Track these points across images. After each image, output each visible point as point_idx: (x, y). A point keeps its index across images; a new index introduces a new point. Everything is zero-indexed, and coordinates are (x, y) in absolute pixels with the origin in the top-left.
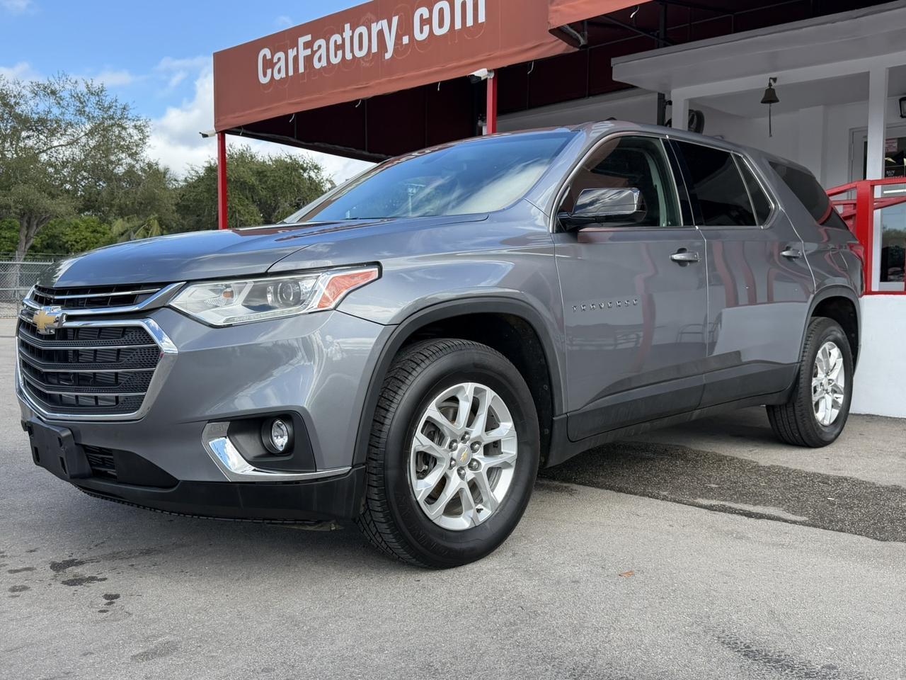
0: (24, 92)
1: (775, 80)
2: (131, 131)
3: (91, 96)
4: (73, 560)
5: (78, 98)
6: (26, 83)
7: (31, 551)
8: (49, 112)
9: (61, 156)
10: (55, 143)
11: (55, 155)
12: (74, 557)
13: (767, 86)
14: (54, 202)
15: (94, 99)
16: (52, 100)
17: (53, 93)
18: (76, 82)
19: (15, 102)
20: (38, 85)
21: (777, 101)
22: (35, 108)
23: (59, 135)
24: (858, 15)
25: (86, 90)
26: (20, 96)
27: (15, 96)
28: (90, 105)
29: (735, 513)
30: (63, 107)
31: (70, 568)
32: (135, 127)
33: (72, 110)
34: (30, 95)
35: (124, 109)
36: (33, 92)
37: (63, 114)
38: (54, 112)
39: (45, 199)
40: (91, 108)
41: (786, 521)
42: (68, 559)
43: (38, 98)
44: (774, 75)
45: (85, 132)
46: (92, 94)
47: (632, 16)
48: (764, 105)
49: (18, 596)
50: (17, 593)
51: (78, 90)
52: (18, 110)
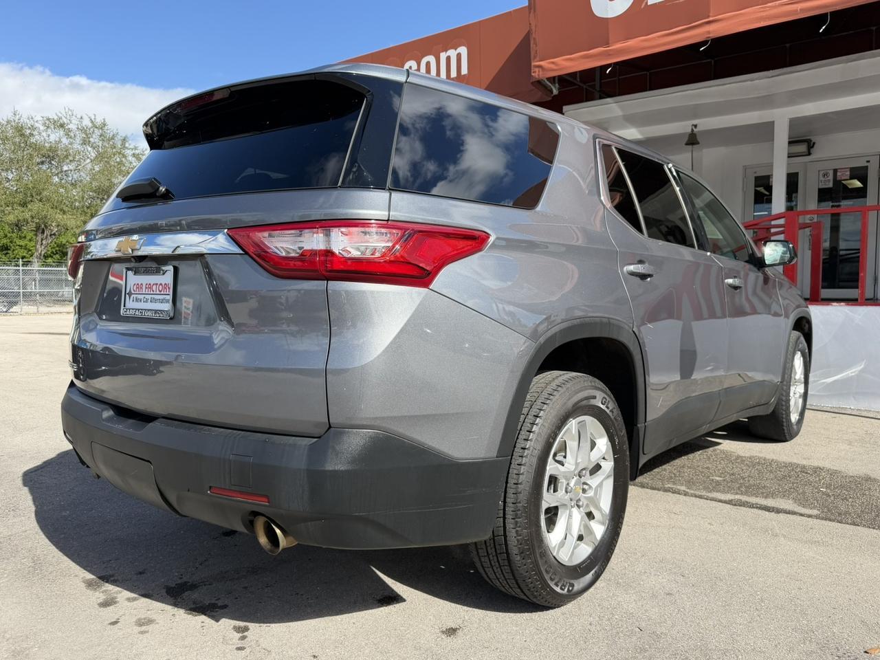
0: (37, 125)
1: (696, 126)
2: (130, 158)
3: (95, 129)
4: (186, 583)
5: (83, 130)
6: (38, 118)
7: (141, 573)
8: (60, 141)
9: (70, 179)
10: (65, 168)
11: (65, 177)
12: (185, 579)
13: (690, 131)
14: (65, 216)
15: (98, 132)
16: (62, 132)
17: (62, 126)
18: (81, 118)
19: (30, 133)
20: (48, 119)
21: (698, 143)
22: (47, 138)
23: (68, 161)
24: (774, 75)
25: (90, 125)
26: (33, 128)
27: (29, 128)
28: (94, 136)
29: (753, 507)
30: (71, 138)
31: (186, 593)
32: (134, 155)
33: (78, 140)
34: (42, 128)
35: (124, 140)
36: (44, 124)
37: (71, 144)
38: (64, 142)
39: (58, 215)
40: (95, 139)
41: (802, 515)
42: (180, 581)
43: (49, 130)
44: (695, 122)
45: (91, 159)
46: (97, 128)
47: (607, 72)
48: (688, 146)
49: (148, 632)
50: (143, 628)
51: (84, 124)
52: (33, 140)
